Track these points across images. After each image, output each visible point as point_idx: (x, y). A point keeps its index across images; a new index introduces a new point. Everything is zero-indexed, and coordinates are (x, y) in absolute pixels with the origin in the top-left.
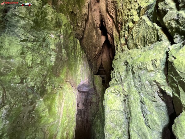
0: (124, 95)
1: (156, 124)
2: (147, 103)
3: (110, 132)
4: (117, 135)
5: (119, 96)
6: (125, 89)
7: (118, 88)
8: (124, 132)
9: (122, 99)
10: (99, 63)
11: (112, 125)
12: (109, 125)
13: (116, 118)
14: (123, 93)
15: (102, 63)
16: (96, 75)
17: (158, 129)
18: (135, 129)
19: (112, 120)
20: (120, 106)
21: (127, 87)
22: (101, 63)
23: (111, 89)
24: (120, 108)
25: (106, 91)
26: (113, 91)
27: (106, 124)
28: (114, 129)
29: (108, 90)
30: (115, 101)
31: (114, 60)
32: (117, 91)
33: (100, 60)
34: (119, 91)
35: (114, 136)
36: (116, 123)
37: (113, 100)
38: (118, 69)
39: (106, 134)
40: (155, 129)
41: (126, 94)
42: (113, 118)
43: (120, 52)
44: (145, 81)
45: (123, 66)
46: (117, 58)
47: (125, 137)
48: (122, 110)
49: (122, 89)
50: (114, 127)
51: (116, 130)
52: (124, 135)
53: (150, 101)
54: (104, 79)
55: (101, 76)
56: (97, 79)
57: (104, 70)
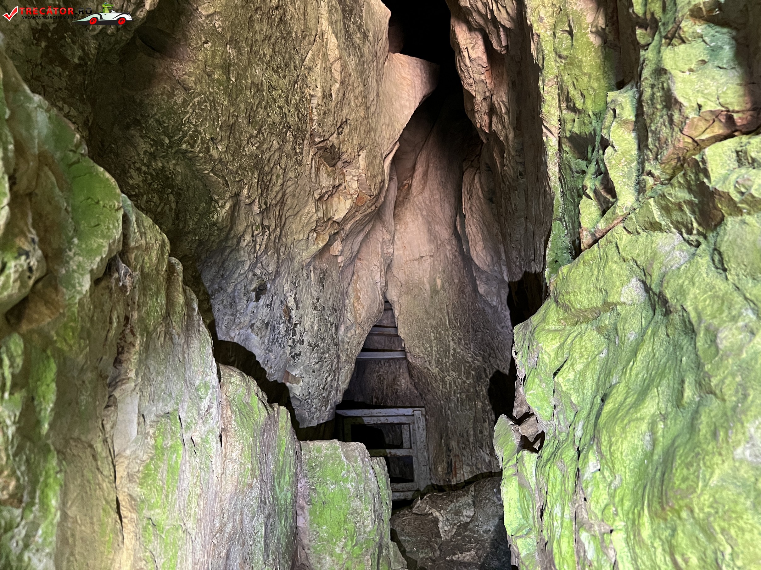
10: (362, 305)
16: (323, 445)
31: (551, 310)
33: (369, 273)
54: (405, 445)
55: (383, 420)
56: (333, 484)
57: (406, 358)
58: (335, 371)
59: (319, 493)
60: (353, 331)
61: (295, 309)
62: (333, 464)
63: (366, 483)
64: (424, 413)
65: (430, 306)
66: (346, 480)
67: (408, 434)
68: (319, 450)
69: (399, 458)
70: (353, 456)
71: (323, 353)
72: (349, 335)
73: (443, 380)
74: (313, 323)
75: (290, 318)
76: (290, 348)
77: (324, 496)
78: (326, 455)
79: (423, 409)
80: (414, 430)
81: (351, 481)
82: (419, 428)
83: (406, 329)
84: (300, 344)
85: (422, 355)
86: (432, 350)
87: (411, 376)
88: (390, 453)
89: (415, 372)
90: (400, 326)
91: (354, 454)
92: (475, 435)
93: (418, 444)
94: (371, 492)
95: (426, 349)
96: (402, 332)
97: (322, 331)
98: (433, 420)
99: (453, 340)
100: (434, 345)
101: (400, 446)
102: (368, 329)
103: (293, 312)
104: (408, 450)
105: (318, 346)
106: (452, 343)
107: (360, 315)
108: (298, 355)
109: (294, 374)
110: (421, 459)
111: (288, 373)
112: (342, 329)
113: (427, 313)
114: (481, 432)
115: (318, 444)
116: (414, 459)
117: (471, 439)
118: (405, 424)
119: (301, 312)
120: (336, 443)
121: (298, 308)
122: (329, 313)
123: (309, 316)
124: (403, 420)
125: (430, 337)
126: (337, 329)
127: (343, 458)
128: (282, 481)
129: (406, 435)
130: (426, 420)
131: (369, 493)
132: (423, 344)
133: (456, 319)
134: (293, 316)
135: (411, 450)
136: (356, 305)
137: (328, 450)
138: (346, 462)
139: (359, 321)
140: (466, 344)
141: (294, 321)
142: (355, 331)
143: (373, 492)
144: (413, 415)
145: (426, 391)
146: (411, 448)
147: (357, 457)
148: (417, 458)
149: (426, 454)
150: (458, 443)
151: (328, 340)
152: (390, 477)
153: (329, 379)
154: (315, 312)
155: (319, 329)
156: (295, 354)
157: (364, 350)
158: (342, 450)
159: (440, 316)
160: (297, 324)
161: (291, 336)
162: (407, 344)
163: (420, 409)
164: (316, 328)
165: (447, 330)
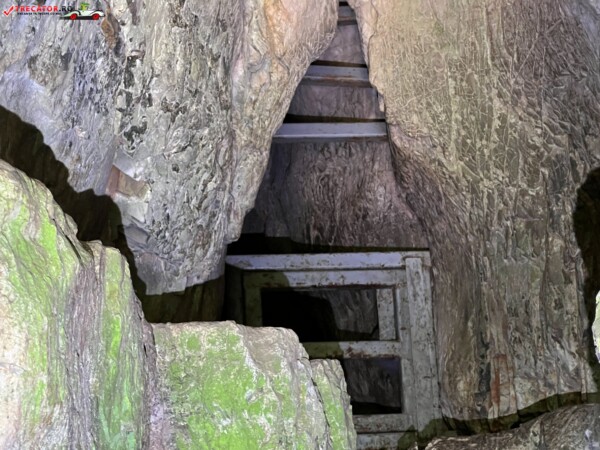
10: (288, 13)
54: (383, 332)
55: (334, 278)
56: (226, 416)
57: (387, 138)
58: (224, 168)
59: (194, 436)
60: (264, 76)
61: (128, 21)
62: (226, 374)
63: (299, 416)
64: (429, 263)
65: (447, 15)
66: (255, 408)
67: (392, 308)
68: (193, 343)
69: (369, 361)
70: (271, 357)
71: (197, 126)
72: (256, 84)
73: (474, 189)
74: (172, 56)
75: (119, 43)
76: (120, 115)
77: (208, 442)
78: (210, 354)
79: (427, 254)
80: (404, 300)
81: (267, 410)
82: (415, 295)
83: (390, 70)
84: (144, 105)
85: (425, 130)
86: (449, 118)
87: (399, 178)
88: (350, 350)
89: (408, 170)
90: (374, 62)
91: (272, 353)
92: (544, 310)
93: (413, 330)
94: (310, 434)
95: (435, 117)
96: (379, 78)
97: (194, 76)
98: (450, 278)
99: (500, 95)
100: (454, 108)
101: (372, 335)
102: (299, 69)
103: (125, 30)
104: (389, 344)
105: (185, 110)
106: (497, 103)
107: (281, 37)
108: (140, 131)
109: (131, 173)
110: (419, 363)
111: (119, 171)
112: (239, 71)
113: (440, 30)
114: (559, 305)
115: (191, 329)
116: (404, 363)
117: (536, 321)
118: (385, 286)
119: (144, 28)
120: (232, 328)
121: (135, 21)
122: (209, 32)
123: (163, 38)
124: (380, 278)
125: (445, 90)
126: (227, 71)
127: (249, 362)
128: (115, 411)
129: (385, 312)
130: (433, 277)
131: (306, 437)
132: (429, 104)
133: (509, 45)
134: (126, 40)
135: (397, 345)
136: (271, 11)
137: (213, 343)
138: (254, 369)
139: (279, 50)
140: (531, 105)
141: (129, 50)
142: (270, 74)
143: (315, 434)
144: (403, 268)
145: (434, 213)
146: (397, 339)
147: (279, 360)
148: (411, 360)
149: (430, 353)
150: (506, 327)
151: (208, 96)
152: (352, 403)
153: (211, 186)
154: (176, 29)
155: (188, 71)
156: (134, 129)
157: (290, 118)
158: (246, 344)
159: (472, 38)
160: (134, 59)
161: (122, 87)
162: (392, 106)
163: (420, 253)
164: (178, 68)
165: (487, 72)
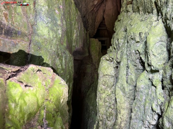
0: (117, 62)
1: (133, 80)
2: (130, 67)
3: (101, 92)
4: (107, 94)
5: (112, 63)
6: (119, 56)
7: (112, 56)
8: (112, 91)
9: (115, 66)
10: (99, 18)
11: (103, 87)
12: (101, 87)
13: (107, 81)
14: (116, 61)
15: (105, 17)
16: (92, 39)
17: (133, 84)
18: (119, 86)
19: (104, 83)
20: (112, 72)
21: (120, 55)
22: (102, 19)
23: (106, 57)
24: (112, 73)
25: (101, 58)
26: (107, 59)
27: (99, 87)
28: (105, 90)
29: (103, 58)
30: (108, 68)
31: (117, 20)
32: (111, 59)
33: (101, 13)
34: (113, 59)
35: (105, 95)
36: (108, 85)
37: (106, 67)
38: (118, 35)
39: (98, 94)
40: (131, 84)
41: (119, 61)
42: (105, 82)
43: (125, 12)
44: (133, 50)
45: (123, 33)
46: (121, 20)
47: (113, 95)
48: (113, 75)
49: (116, 56)
50: (105, 89)
51: (106, 91)
52: (113, 93)
53: (133, 66)
54: (105, 44)
63: (98, 44)
64: (109, 39)
66: (95, 43)
72: (97, 24)
74: (91, 22)
77: (92, 45)
83: (107, 23)
84: (89, 25)
85: (109, 28)
89: (108, 31)
102: (100, 23)
105: (92, 25)
113: (111, 20)
118: (106, 40)
119: (89, 20)
122: (93, 20)
139: (98, 21)
148: (107, 46)
153: (93, 31)
157: (99, 27)
158: (95, 40)
162: (107, 26)
